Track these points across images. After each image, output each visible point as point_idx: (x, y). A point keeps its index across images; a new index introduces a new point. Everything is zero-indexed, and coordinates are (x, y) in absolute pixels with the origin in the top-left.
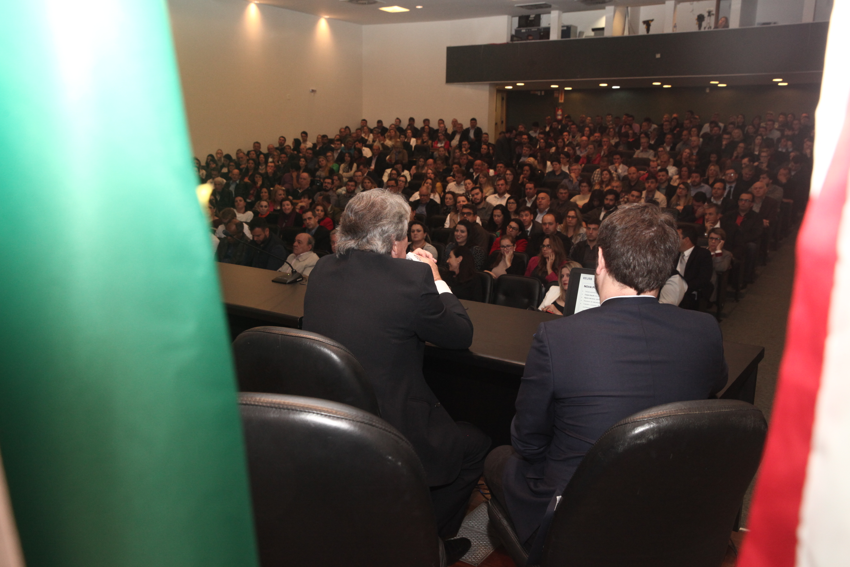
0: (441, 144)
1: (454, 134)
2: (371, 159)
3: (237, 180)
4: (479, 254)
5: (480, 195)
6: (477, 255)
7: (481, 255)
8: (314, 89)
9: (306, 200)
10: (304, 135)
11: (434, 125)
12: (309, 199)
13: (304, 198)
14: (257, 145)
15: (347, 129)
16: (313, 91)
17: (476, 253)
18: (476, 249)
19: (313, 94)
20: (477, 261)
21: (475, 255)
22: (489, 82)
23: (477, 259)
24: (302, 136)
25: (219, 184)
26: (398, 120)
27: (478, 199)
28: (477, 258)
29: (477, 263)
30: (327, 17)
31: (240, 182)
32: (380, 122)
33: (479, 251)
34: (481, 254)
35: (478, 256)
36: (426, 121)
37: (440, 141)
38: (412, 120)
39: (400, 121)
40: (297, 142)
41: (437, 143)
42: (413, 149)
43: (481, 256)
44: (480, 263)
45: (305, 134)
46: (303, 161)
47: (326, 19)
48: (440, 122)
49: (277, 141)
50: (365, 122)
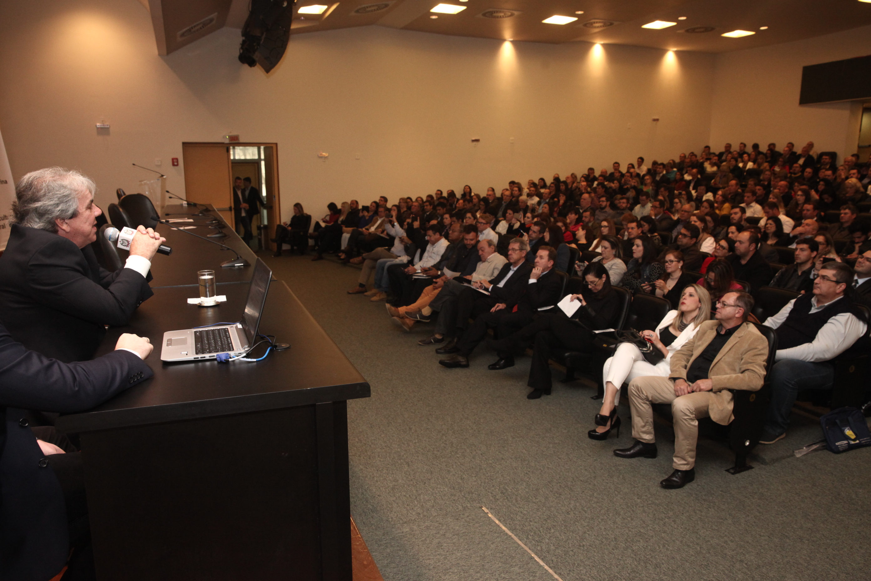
3: (547, 199)
5: (739, 215)
8: (657, 118)
9: (573, 215)
10: (640, 160)
11: (781, 147)
12: (576, 214)
13: (571, 214)
14: (591, 170)
16: (656, 120)
19: (655, 122)
22: (851, 100)
24: (638, 161)
26: (742, 145)
27: (735, 220)
30: (675, 49)
36: (772, 145)
38: (756, 145)
39: (745, 145)
40: (632, 166)
42: (745, 173)
45: (641, 160)
47: (674, 51)
48: (789, 145)
49: (612, 166)
50: (707, 149)
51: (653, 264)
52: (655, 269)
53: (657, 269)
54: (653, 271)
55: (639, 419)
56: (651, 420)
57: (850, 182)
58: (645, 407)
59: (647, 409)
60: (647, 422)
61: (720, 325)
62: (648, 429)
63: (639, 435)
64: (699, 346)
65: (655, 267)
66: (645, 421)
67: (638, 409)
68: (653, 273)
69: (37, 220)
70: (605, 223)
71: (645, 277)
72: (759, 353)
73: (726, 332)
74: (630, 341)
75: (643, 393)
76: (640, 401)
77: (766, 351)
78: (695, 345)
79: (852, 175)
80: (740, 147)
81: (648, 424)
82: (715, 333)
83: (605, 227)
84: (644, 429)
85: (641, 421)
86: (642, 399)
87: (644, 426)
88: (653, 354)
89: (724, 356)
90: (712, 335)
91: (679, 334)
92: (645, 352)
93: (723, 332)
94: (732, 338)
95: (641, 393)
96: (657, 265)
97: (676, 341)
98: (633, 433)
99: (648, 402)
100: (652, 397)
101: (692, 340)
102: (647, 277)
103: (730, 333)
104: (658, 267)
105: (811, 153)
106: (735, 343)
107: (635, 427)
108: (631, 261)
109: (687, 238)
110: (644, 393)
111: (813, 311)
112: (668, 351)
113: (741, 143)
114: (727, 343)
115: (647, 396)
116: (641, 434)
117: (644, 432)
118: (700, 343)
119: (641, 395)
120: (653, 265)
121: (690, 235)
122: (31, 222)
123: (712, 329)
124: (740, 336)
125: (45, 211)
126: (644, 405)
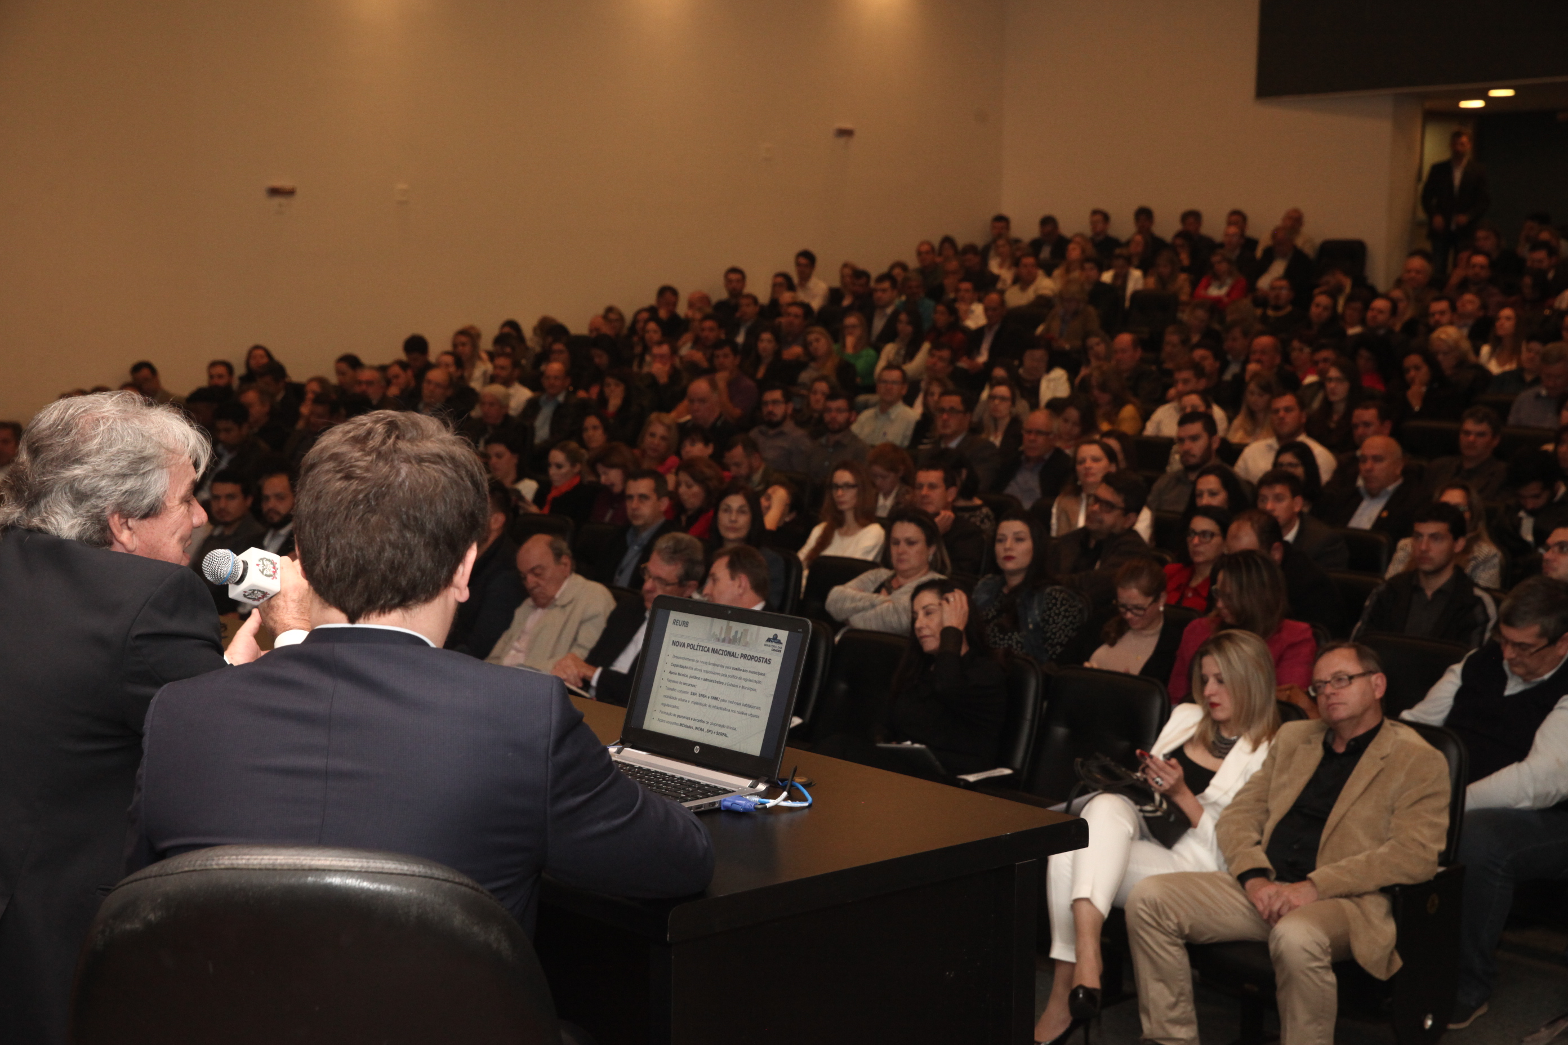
0: (1220, 287)
1: (1270, 255)
2: (980, 332)
4: (1058, 609)
6: (1055, 613)
7: (1067, 614)
8: (847, 125)
10: (803, 261)
11: (1214, 228)
15: (947, 245)
16: (845, 133)
17: (1050, 605)
18: (1054, 593)
19: (842, 141)
20: (1054, 630)
21: (1048, 613)
22: (1394, 91)
23: (1054, 626)
24: (798, 264)
25: (492, 404)
26: (1098, 217)
28: (1054, 622)
29: (1053, 637)
31: (567, 397)
32: (1048, 222)
33: (1062, 602)
34: (1066, 611)
35: (1058, 615)
36: (1192, 217)
37: (1218, 278)
38: (1144, 215)
39: (1106, 217)
40: (784, 282)
41: (1207, 286)
42: (1127, 304)
43: (1064, 617)
44: (1063, 637)
45: (807, 260)
46: (769, 341)
48: (1234, 218)
49: (721, 280)
50: (1002, 224)
51: (1048, 590)
52: (1055, 605)
53: (1062, 605)
54: (1050, 609)
55: (1160, 986)
56: (1188, 987)
57: (1443, 336)
58: (1176, 953)
59: (1176, 958)
60: (1181, 994)
61: (1331, 730)
62: (1184, 1013)
63: (1163, 1029)
64: (1284, 786)
65: (1056, 599)
66: (1177, 990)
67: (1160, 962)
68: (1050, 616)
69: (69, 508)
70: (844, 476)
71: (1031, 626)
72: (1430, 791)
73: (1348, 746)
74: (1110, 789)
75: (1169, 919)
76: (1162, 938)
77: (1446, 786)
78: (1273, 785)
79: (1437, 317)
80: (1094, 224)
81: (1182, 998)
82: (1318, 753)
83: (847, 486)
84: (1174, 1014)
85: (1166, 992)
86: (1166, 933)
87: (1173, 1006)
88: (1172, 818)
89: (1353, 804)
90: (1310, 758)
91: (1219, 766)
92: (1148, 815)
93: (1340, 749)
94: (1365, 761)
95: (1163, 917)
96: (1061, 592)
97: (1214, 782)
98: (1146, 1025)
99: (1180, 941)
100: (1191, 927)
101: (1261, 774)
102: (1037, 625)
103: (1359, 746)
104: (1063, 599)
105: (1299, 242)
106: (1374, 772)
107: (1151, 1008)
108: (980, 583)
109: (1116, 513)
110: (1172, 916)
111: (1513, 687)
112: (1201, 809)
113: (1095, 212)
114: (1354, 773)
115: (1179, 925)
116: (1168, 1026)
117: (1175, 1022)
118: (1285, 778)
119: (1165, 923)
120: (1050, 594)
121: (1121, 505)
122: (57, 513)
123: (1308, 742)
124: (1384, 754)
125: (92, 490)
126: (1173, 949)
